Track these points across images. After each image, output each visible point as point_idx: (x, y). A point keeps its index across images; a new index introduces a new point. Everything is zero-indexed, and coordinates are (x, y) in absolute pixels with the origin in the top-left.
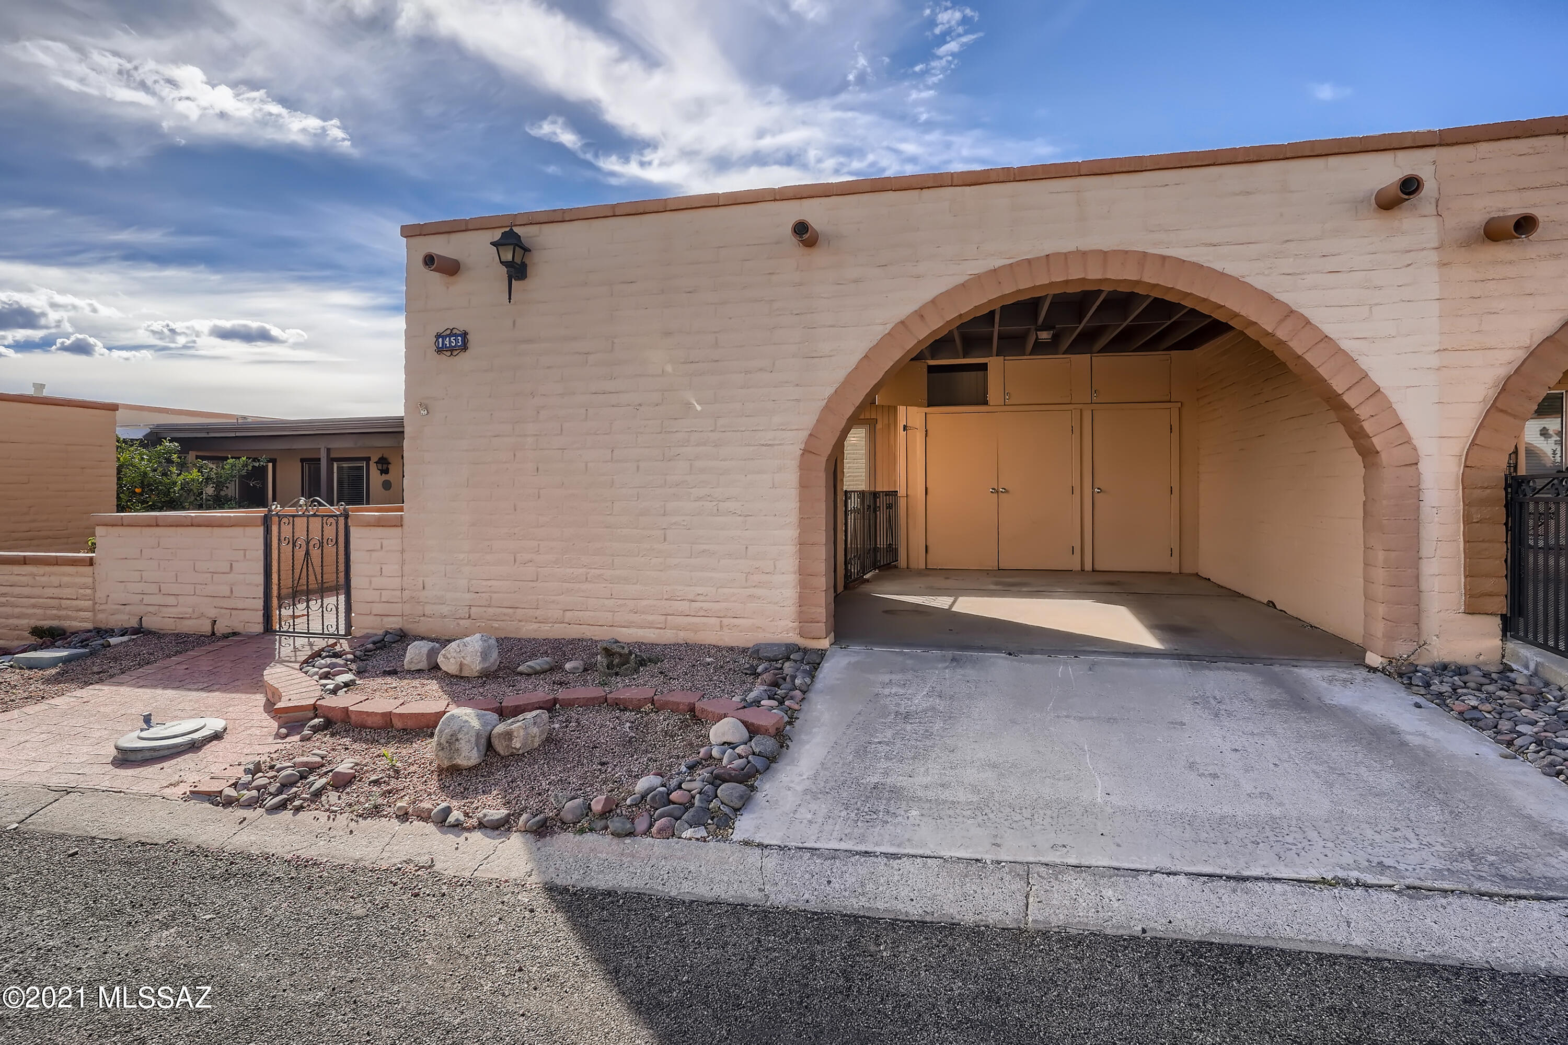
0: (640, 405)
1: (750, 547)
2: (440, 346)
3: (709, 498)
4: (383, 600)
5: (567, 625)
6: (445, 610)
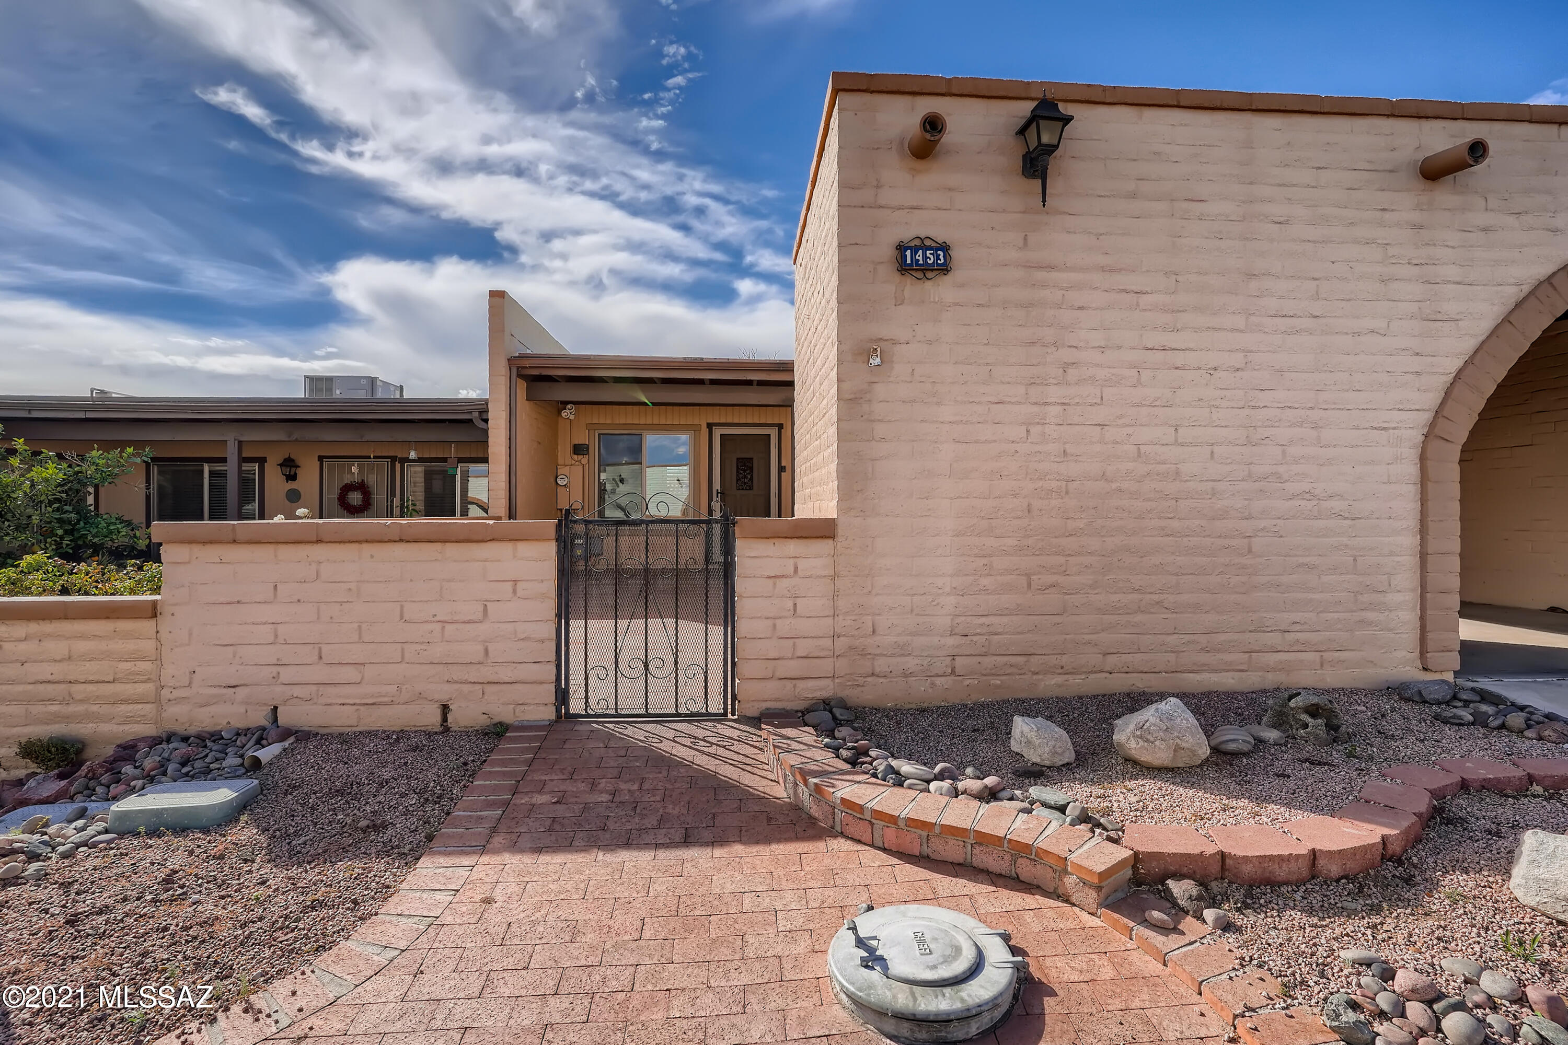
0: (1215, 369)
1: (1359, 559)
2: (909, 261)
3: (1307, 496)
4: (800, 653)
5: (1107, 675)
6: (911, 663)
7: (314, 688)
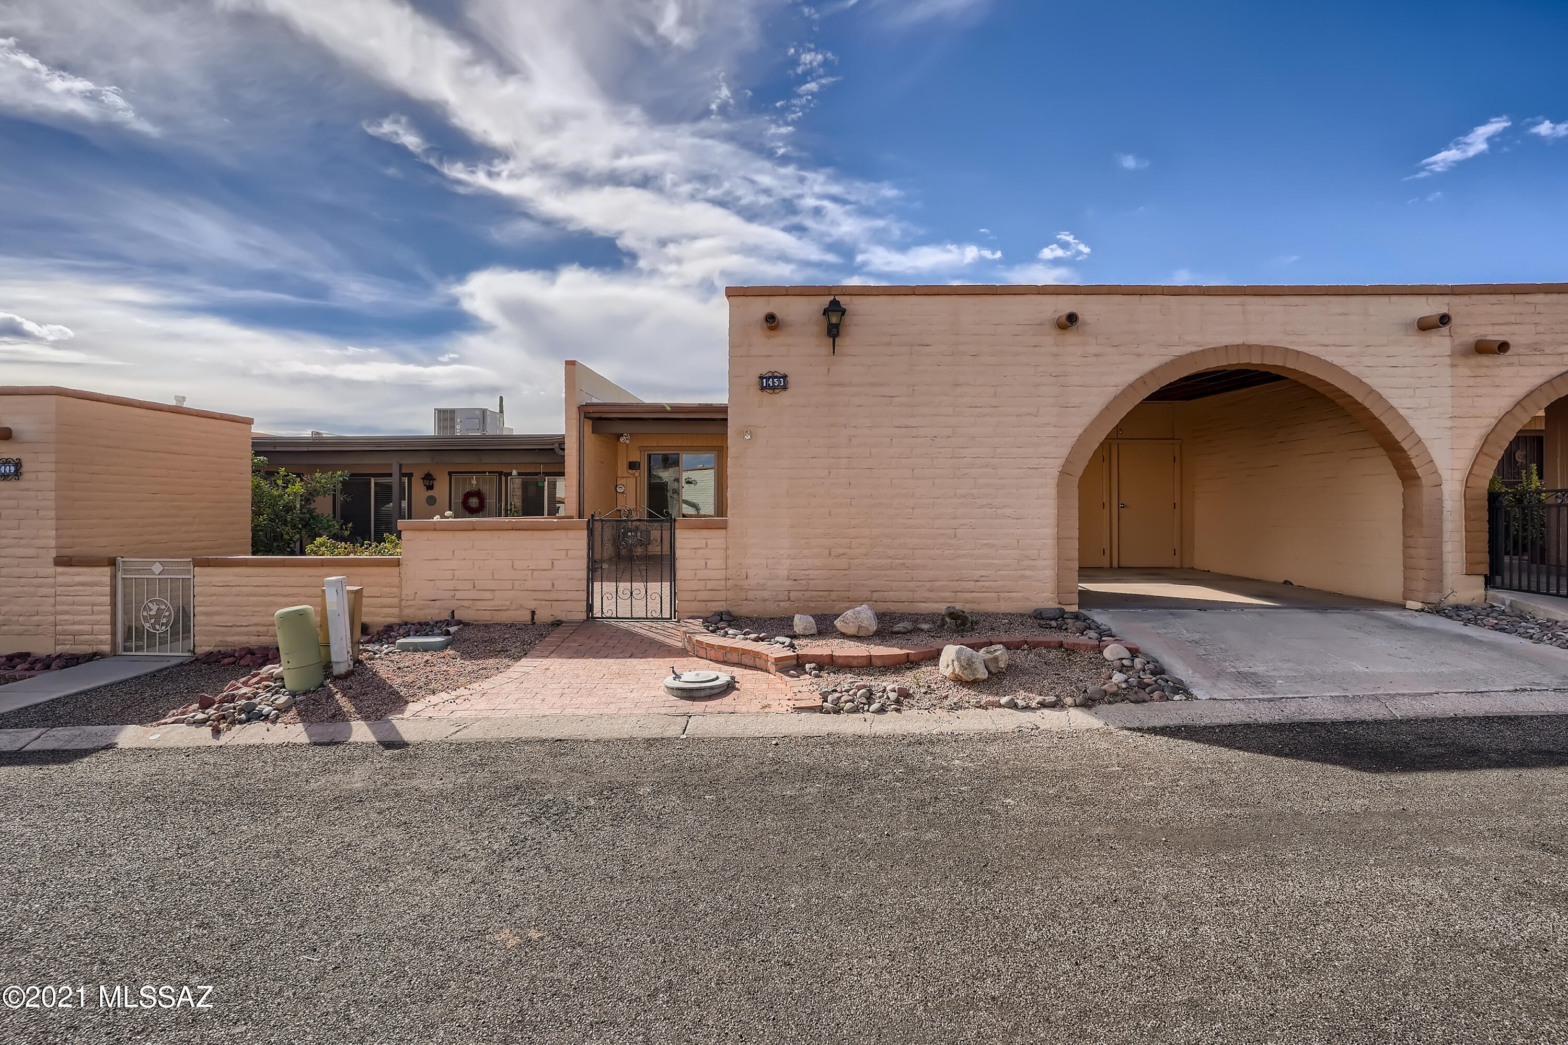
0: (935, 437)
1: (1020, 541)
2: (765, 385)
3: (990, 506)
4: (707, 588)
5: (875, 603)
6: (766, 594)
7: (471, 602)
